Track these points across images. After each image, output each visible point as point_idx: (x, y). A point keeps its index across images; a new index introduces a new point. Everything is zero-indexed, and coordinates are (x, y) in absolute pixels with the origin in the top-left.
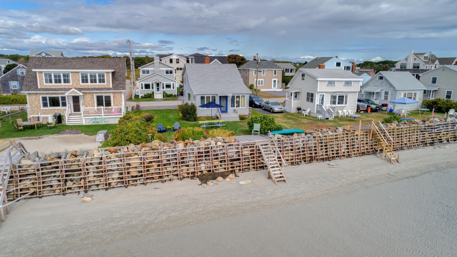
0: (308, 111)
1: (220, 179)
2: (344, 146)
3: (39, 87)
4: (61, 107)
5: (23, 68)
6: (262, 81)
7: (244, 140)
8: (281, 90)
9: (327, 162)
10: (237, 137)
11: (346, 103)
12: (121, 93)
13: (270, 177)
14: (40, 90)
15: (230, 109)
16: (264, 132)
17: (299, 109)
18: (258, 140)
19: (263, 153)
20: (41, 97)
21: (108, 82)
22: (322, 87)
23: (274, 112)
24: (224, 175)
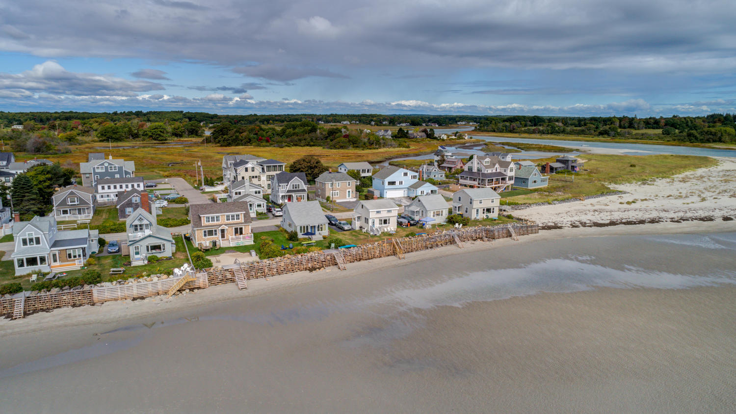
0: (366, 229)
1: (317, 270)
2: (378, 252)
3: (203, 225)
4: (214, 236)
5: (137, 196)
6: (337, 192)
7: (327, 252)
8: (355, 200)
9: (369, 261)
10: (324, 251)
11: (389, 223)
12: (249, 225)
13: (339, 268)
14: (203, 227)
15: (317, 232)
16: (336, 248)
17: (361, 227)
18: (333, 252)
19: (336, 258)
20: (203, 230)
21: (242, 219)
22: (373, 215)
23: (344, 230)
24: (319, 268)
